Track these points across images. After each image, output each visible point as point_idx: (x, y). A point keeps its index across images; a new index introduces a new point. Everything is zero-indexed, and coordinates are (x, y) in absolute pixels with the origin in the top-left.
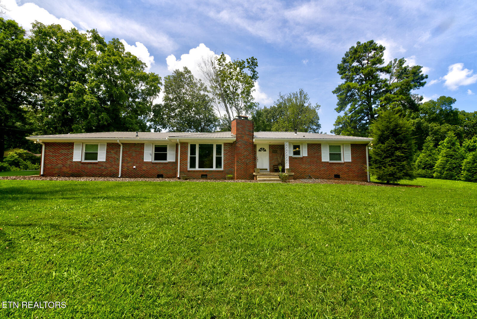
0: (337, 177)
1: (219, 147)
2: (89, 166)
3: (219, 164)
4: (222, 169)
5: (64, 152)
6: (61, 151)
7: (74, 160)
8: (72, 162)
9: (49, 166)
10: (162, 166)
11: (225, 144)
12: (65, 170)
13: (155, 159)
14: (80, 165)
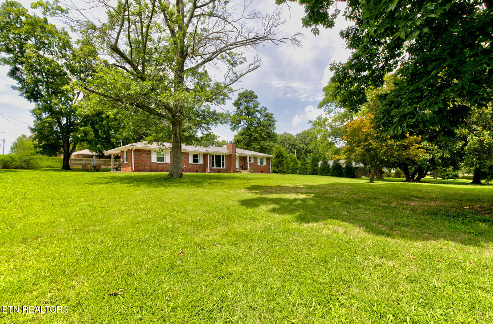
0: (262, 172)
1: (223, 156)
2: (161, 165)
3: (223, 166)
4: (225, 168)
5: (146, 156)
6: (143, 155)
7: (152, 161)
8: (151, 163)
9: (137, 165)
10: (197, 166)
11: (226, 155)
12: (147, 168)
13: (193, 162)
14: (156, 165)
